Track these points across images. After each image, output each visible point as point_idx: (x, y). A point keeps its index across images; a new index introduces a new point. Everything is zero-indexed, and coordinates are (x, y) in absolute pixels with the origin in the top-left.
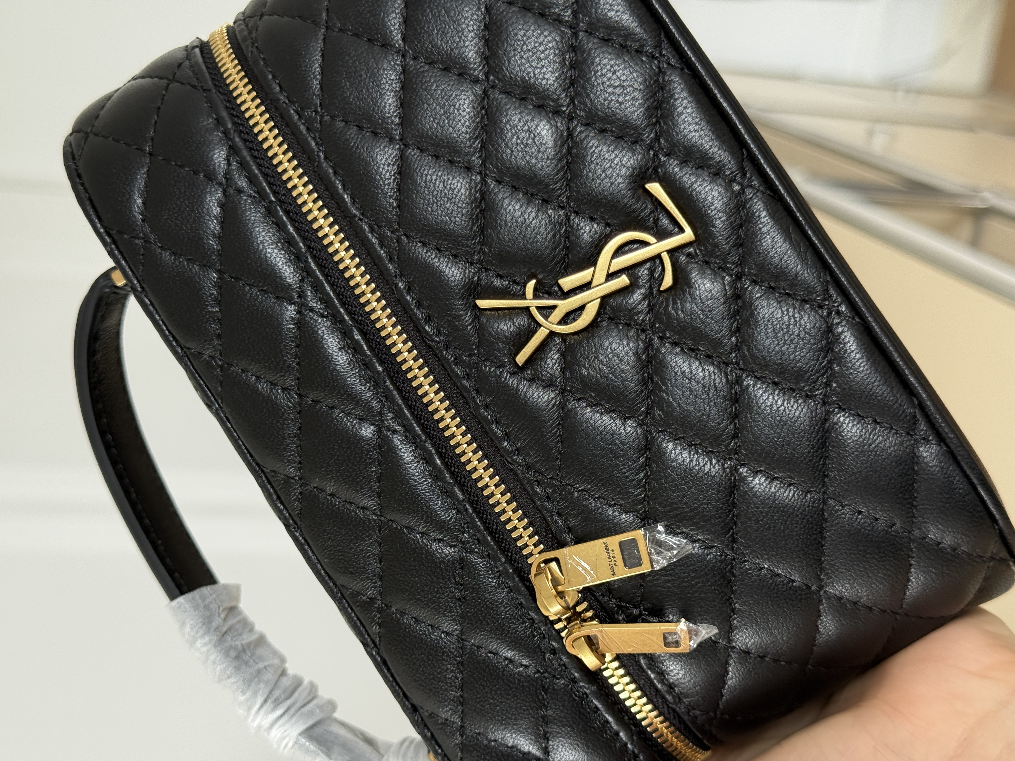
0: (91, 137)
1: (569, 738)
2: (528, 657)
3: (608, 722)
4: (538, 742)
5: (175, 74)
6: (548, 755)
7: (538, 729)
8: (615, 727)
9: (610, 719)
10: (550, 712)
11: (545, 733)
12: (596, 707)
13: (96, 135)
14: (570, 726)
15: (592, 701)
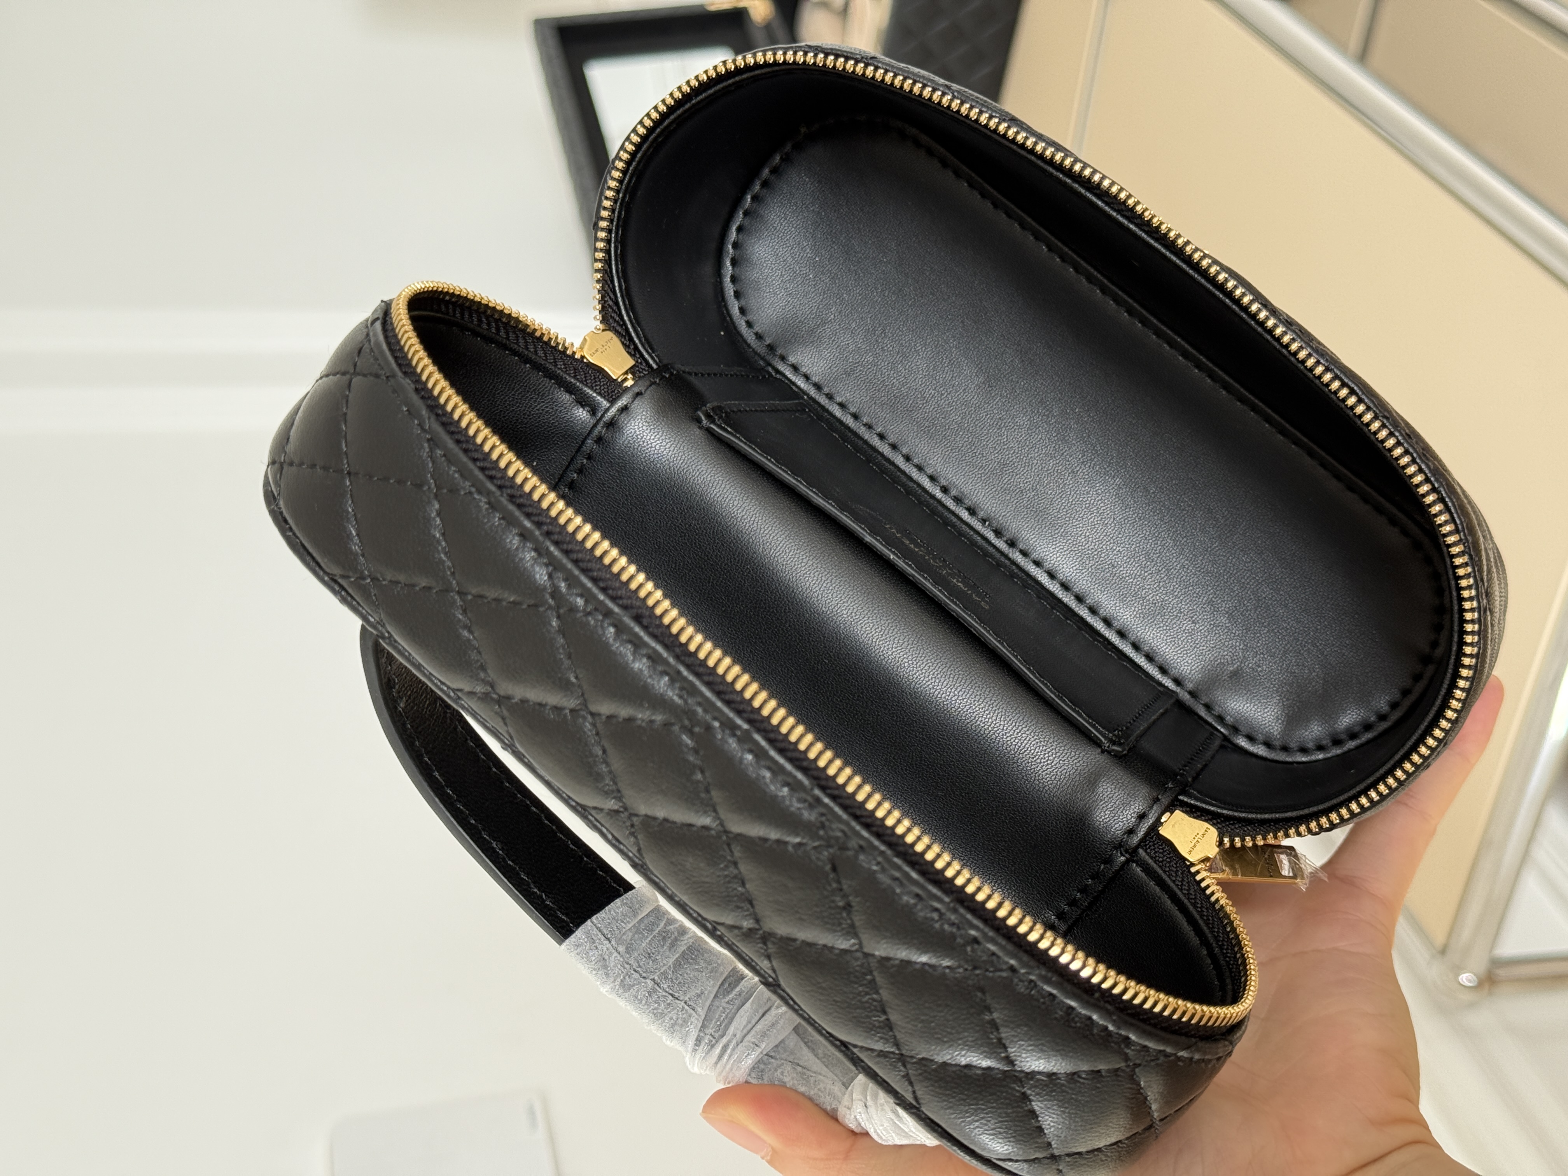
0: (285, 467)
1: (1029, 1039)
2: (947, 956)
3: (1073, 1008)
4: (995, 1052)
5: (355, 365)
6: (1014, 1065)
7: (989, 1038)
8: (1084, 1012)
9: (1073, 1003)
10: (995, 1015)
11: (1000, 1040)
12: (1051, 994)
13: (291, 464)
14: (1026, 1025)
15: (1043, 989)
